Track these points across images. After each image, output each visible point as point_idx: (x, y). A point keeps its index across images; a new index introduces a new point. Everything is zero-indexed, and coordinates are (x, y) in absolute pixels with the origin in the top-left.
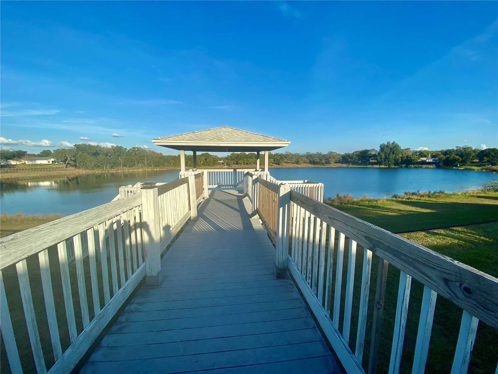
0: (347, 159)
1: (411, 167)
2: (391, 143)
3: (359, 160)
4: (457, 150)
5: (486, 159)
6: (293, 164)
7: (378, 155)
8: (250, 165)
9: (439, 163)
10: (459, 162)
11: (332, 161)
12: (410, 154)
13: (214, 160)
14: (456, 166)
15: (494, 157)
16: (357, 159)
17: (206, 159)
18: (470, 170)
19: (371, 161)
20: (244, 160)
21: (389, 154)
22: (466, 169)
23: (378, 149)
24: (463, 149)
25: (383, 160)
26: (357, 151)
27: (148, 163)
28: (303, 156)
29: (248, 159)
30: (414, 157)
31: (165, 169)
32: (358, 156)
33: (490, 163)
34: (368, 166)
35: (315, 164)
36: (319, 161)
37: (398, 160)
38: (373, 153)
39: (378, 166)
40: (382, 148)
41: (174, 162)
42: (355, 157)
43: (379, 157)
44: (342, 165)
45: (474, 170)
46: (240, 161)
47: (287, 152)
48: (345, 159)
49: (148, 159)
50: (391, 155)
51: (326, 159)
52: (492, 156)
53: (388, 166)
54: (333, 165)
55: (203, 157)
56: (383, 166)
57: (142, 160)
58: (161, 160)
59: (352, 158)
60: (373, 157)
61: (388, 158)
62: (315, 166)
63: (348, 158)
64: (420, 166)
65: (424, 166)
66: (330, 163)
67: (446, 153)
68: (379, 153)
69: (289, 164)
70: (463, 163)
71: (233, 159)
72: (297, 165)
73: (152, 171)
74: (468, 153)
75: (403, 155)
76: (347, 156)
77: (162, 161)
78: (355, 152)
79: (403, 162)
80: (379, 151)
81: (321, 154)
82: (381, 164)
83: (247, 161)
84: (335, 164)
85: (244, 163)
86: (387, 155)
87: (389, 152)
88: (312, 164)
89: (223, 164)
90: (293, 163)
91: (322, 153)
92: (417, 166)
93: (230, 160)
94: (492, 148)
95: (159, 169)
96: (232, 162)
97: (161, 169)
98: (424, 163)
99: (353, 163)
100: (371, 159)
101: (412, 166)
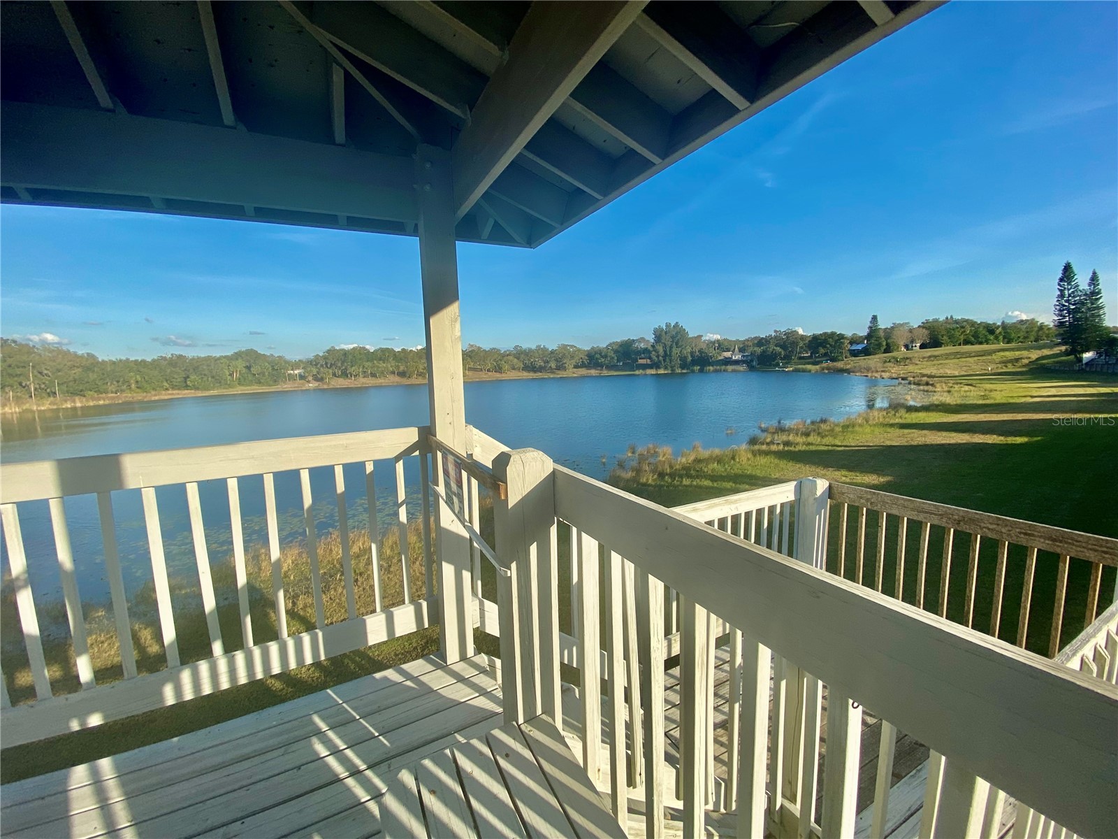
0: (597, 358)
1: (709, 370)
2: (672, 325)
3: (618, 361)
4: (776, 337)
5: (822, 351)
6: (490, 373)
7: (651, 349)
8: (382, 378)
9: (752, 361)
10: (781, 359)
11: (569, 364)
12: (704, 346)
13: (273, 369)
14: (778, 365)
15: (834, 347)
16: (616, 358)
17: (248, 368)
18: (804, 371)
19: (641, 361)
20: (364, 367)
21: (671, 347)
22: (796, 371)
23: (651, 338)
24: (785, 335)
25: (661, 358)
26: (614, 343)
27: (43, 386)
28: (508, 355)
29: (375, 362)
30: (712, 352)
31: (107, 402)
32: (616, 352)
33: (828, 358)
34: (637, 372)
35: (535, 372)
36: (542, 364)
37: (686, 358)
38: (642, 345)
39: (653, 372)
40: (659, 335)
41: (139, 378)
42: (612, 354)
43: (653, 353)
44: (589, 371)
45: (810, 371)
46: (353, 368)
47: (472, 346)
48: (593, 360)
49: (41, 373)
50: (674, 350)
51: (556, 360)
52: (831, 345)
53: (672, 370)
54: (571, 372)
55: (240, 360)
56: (661, 371)
57: (16, 379)
58: (91, 374)
59: (606, 356)
60: (643, 353)
61: (670, 356)
62: (537, 375)
63: (598, 356)
64: (723, 367)
65: (730, 368)
66: (565, 369)
67: (761, 342)
68: (653, 346)
69: (480, 373)
70: (787, 359)
71: (331, 365)
72: (498, 375)
73: (58, 410)
74: (794, 342)
75: (692, 349)
76: (596, 353)
77: (92, 376)
78: (610, 345)
79: (694, 362)
80: (653, 341)
81: (545, 349)
82: (658, 367)
83: (372, 368)
84: (575, 370)
85: (365, 372)
86: (668, 350)
87: (670, 343)
88: (529, 371)
89: (302, 377)
90: (489, 371)
91: (547, 347)
92: (718, 367)
93: (322, 366)
94: (829, 331)
95: (81, 402)
96: (331, 371)
97: (91, 404)
98: (728, 362)
99: (609, 367)
100: (640, 359)
101: (711, 368)
